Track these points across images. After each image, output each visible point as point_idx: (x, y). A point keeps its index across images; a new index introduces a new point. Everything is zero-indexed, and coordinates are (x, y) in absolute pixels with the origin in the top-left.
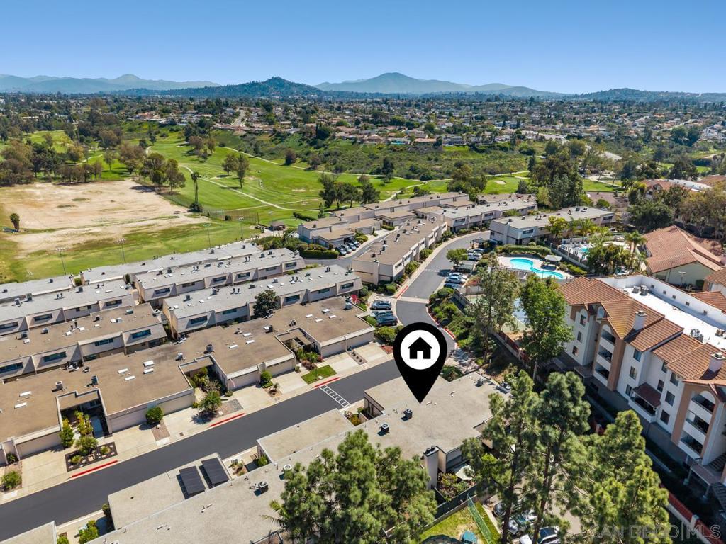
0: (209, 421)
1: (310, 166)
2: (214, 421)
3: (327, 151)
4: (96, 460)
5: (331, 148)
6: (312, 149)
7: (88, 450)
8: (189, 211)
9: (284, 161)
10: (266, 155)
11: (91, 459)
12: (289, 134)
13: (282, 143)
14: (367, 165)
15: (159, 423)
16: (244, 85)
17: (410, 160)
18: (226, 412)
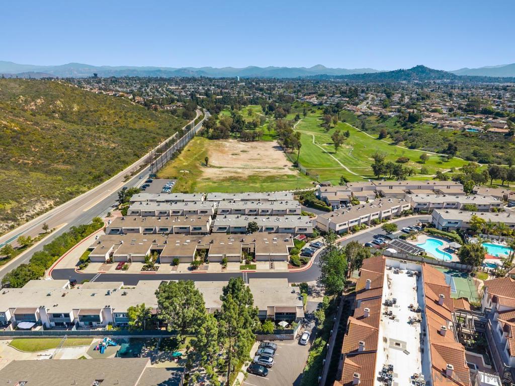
0: (192, 270)
1: (394, 142)
2: (194, 271)
3: (411, 132)
4: (151, 270)
5: (416, 130)
6: (401, 130)
7: (150, 266)
8: (292, 166)
9: (378, 136)
10: (369, 131)
11: (149, 269)
12: (389, 117)
13: (383, 123)
14: (438, 145)
15: (177, 265)
16: (393, 72)
17: (477, 145)
18: (200, 269)
